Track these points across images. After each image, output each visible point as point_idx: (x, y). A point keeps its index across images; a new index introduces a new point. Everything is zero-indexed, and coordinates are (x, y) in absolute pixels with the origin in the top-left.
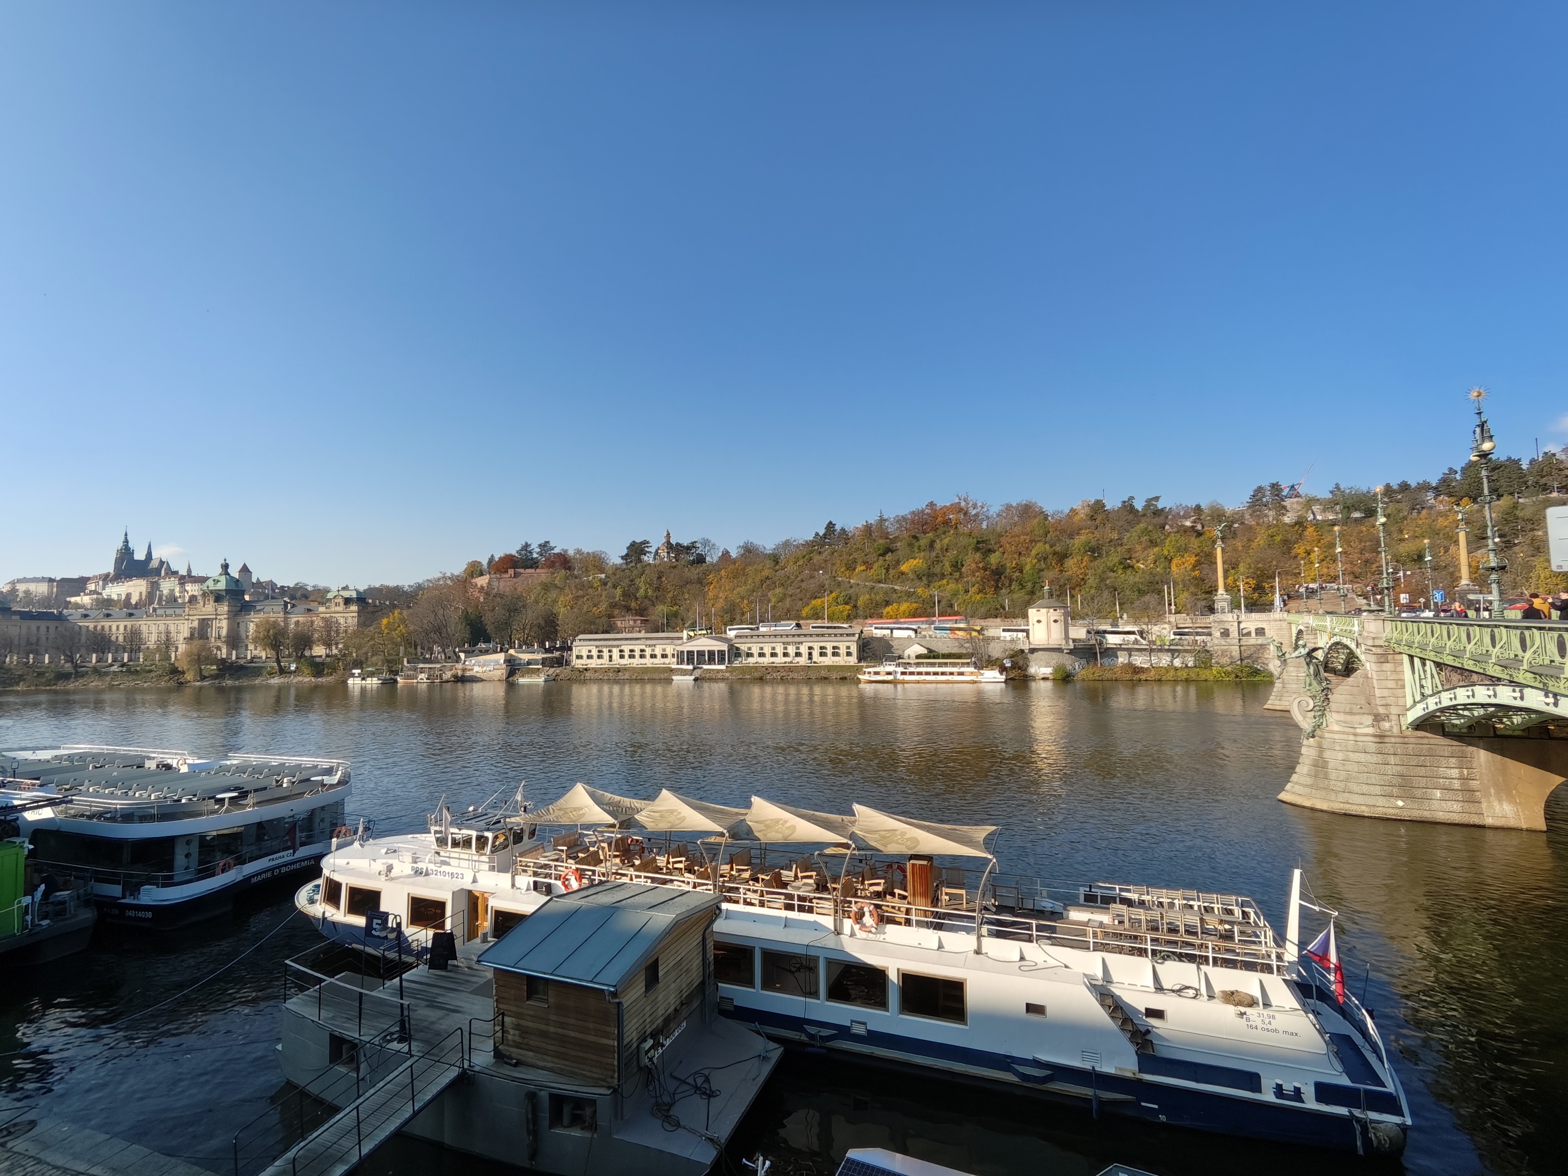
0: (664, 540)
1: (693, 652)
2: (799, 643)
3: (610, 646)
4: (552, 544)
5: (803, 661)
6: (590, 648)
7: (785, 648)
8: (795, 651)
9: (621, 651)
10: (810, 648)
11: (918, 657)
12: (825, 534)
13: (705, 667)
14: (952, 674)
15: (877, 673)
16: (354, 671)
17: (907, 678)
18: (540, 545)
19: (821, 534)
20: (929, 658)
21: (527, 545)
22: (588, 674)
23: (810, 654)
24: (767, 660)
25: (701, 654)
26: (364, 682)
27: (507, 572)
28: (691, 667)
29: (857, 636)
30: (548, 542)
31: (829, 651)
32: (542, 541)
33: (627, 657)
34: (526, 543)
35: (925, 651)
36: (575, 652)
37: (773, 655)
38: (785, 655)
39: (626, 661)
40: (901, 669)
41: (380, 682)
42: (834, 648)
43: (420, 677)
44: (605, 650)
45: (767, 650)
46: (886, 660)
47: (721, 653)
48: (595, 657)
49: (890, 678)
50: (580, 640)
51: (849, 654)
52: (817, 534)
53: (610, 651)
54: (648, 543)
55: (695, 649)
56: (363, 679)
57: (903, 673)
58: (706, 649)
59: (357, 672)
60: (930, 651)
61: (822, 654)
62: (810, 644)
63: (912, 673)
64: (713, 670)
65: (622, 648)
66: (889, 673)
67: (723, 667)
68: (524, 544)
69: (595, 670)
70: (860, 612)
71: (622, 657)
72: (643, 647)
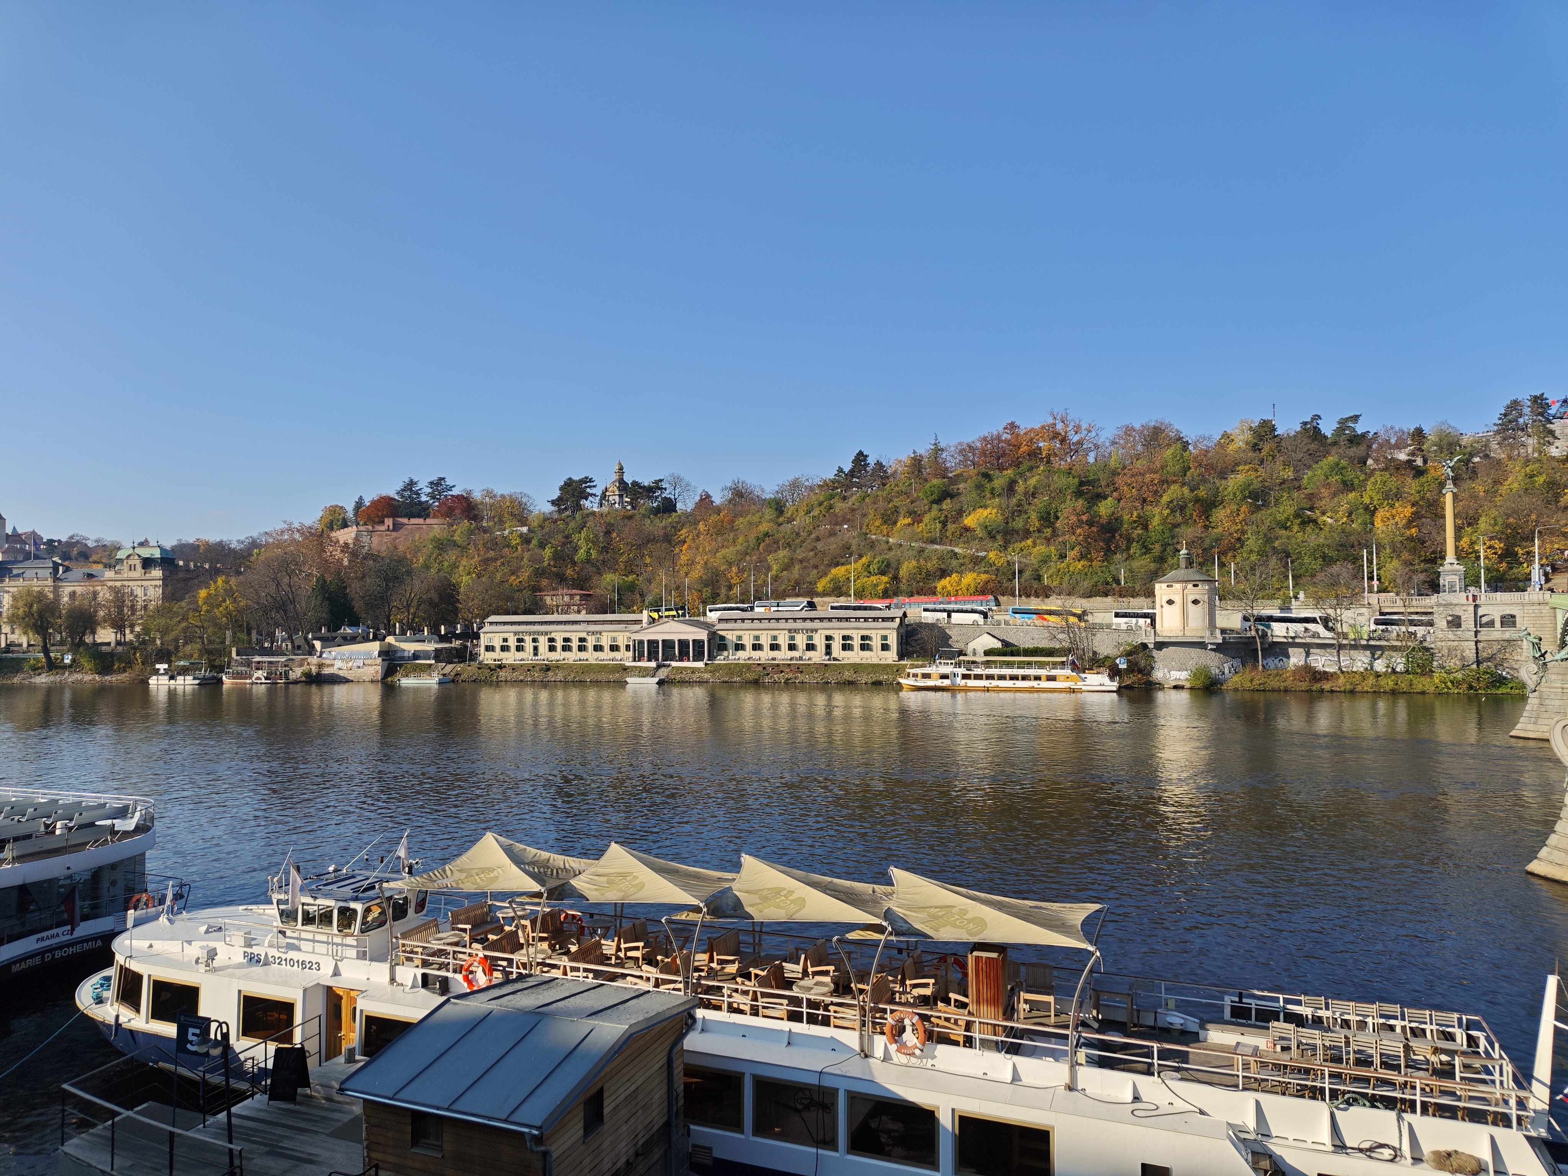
0: (615, 477)
1: (657, 642)
2: (812, 631)
3: (534, 633)
4: (449, 482)
5: (818, 656)
6: (505, 635)
7: (792, 638)
8: (805, 642)
9: (551, 640)
10: (829, 638)
11: (987, 653)
12: (852, 471)
13: (674, 664)
14: (1037, 678)
15: (926, 676)
16: (158, 666)
17: (971, 683)
18: (431, 483)
19: (846, 470)
20: (1005, 654)
21: (412, 483)
22: (502, 674)
23: (828, 647)
24: (765, 655)
25: (668, 644)
26: (172, 682)
27: (383, 522)
28: (653, 664)
29: (898, 620)
30: (444, 479)
31: (856, 642)
32: (434, 478)
33: (559, 648)
34: (411, 481)
35: (999, 645)
36: (484, 641)
37: (774, 647)
38: (792, 647)
39: (558, 655)
40: (962, 671)
41: (197, 682)
42: (863, 638)
43: (256, 675)
44: (528, 639)
45: (765, 641)
46: (940, 658)
47: (698, 643)
48: (513, 648)
49: (946, 683)
50: (491, 623)
51: (885, 647)
52: (840, 470)
53: (534, 640)
54: (591, 481)
55: (660, 638)
56: (172, 678)
57: (965, 677)
58: (676, 638)
59: (162, 667)
60: (1005, 643)
61: (846, 647)
62: (829, 633)
63: (978, 677)
64: (685, 668)
65: (553, 635)
66: (944, 677)
67: (700, 665)
68: (407, 481)
69: (514, 668)
70: (903, 586)
71: (552, 649)
72: (583, 635)
